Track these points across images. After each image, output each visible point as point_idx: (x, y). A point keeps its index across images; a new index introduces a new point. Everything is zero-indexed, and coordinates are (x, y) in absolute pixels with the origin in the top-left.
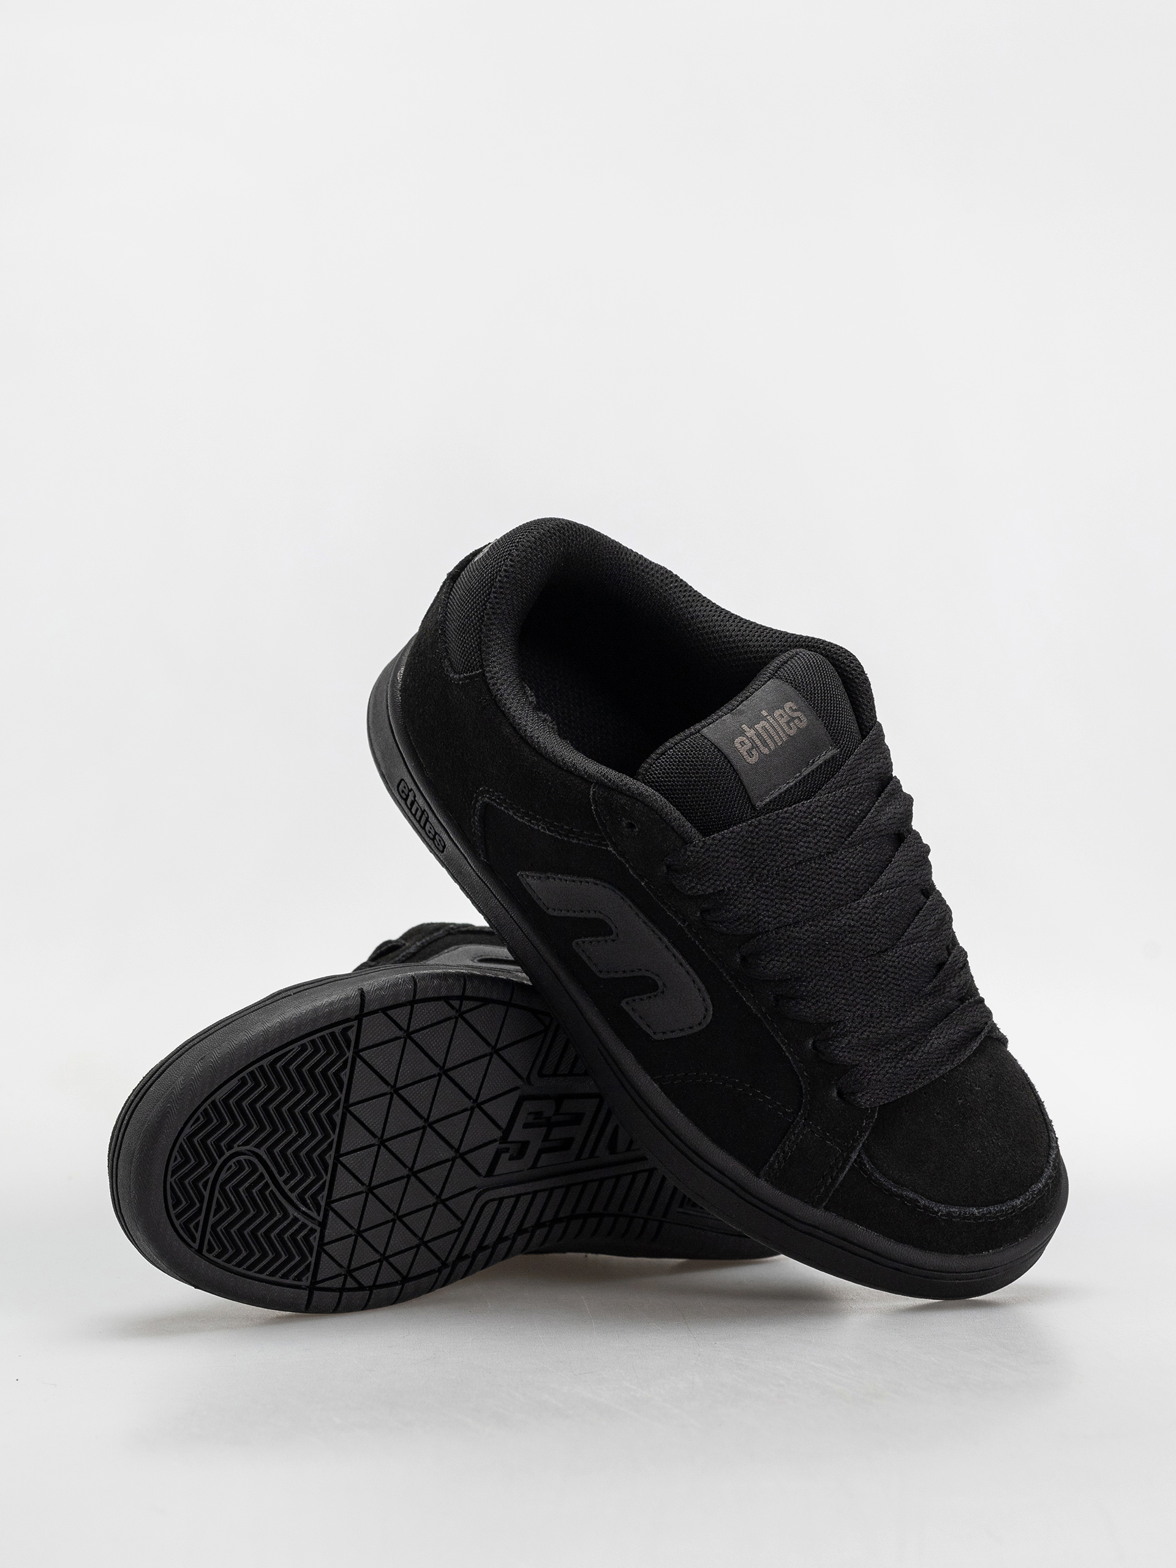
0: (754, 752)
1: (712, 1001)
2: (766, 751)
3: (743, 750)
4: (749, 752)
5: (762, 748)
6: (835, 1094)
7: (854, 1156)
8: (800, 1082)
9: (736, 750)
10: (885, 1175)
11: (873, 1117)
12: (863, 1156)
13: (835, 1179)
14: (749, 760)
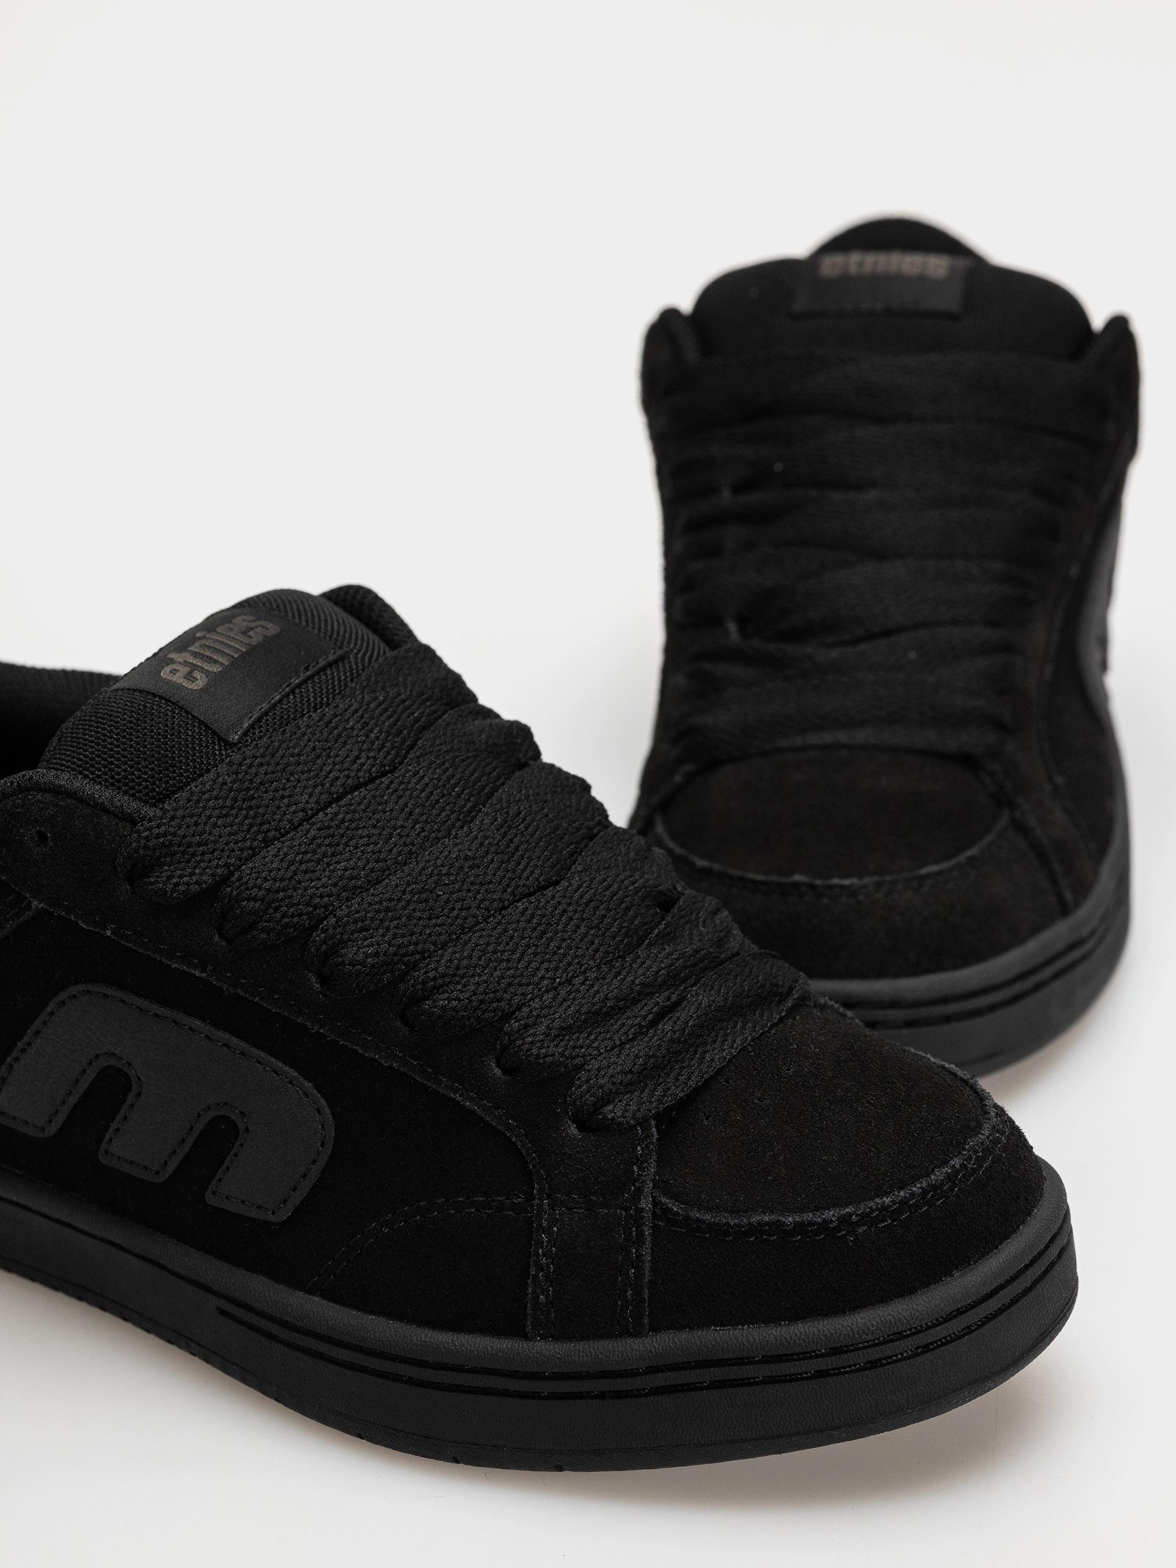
0: (197, 674)
1: (318, 1091)
2: (216, 669)
3: (178, 679)
4: (189, 676)
5: (206, 666)
6: (573, 1129)
7: (646, 1204)
8: (509, 1139)
9: (168, 682)
10: (709, 1210)
11: (649, 1136)
12: (664, 1200)
13: (637, 1264)
14: (194, 686)
